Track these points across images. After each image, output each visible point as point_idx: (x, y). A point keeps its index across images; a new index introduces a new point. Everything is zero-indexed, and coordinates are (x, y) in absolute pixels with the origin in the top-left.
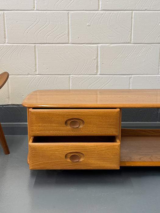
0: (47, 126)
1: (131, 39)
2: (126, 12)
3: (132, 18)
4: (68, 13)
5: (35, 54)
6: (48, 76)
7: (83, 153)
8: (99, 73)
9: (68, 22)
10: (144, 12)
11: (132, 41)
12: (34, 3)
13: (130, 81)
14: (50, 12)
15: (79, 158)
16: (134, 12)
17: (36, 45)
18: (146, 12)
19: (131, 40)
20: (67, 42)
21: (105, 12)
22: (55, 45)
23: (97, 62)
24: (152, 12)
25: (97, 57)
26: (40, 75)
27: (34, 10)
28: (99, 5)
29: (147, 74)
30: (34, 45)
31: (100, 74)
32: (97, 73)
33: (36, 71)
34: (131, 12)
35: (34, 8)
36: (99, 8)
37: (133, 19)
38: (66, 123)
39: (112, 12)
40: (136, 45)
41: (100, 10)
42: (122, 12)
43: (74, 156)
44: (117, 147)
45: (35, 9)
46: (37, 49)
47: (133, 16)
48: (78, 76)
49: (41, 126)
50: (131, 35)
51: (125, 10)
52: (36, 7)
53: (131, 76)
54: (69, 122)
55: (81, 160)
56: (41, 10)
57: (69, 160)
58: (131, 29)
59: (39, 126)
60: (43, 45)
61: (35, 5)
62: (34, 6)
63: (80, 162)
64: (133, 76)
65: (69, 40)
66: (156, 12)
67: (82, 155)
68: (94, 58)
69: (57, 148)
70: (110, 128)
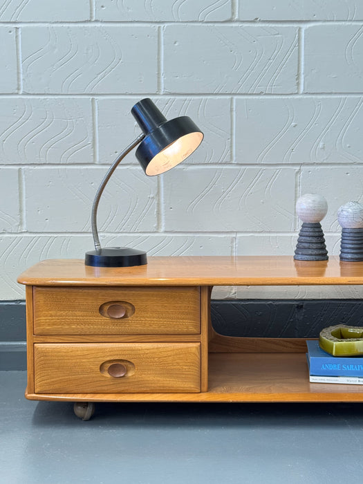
0: (66, 316)
1: (231, 155)
2: (218, 97)
3: (231, 110)
4: (92, 99)
5: (20, 188)
6: (50, 235)
7: (132, 361)
8: (162, 229)
9: (93, 119)
10: (257, 97)
11: (234, 158)
12: (18, 79)
13: (232, 247)
14: (52, 97)
15: (127, 371)
16: (235, 97)
17: (23, 167)
18: (261, 97)
19: (231, 158)
20: (92, 161)
21: (172, 97)
22: (64, 167)
23: (159, 204)
24: (275, 97)
25: (158, 193)
26: (31, 233)
27: (17, 94)
28: (159, 83)
29: (270, 232)
30: (17, 168)
31: (166, 232)
32: (158, 229)
33: (21, 224)
34: (229, 97)
35: (18, 89)
36: (159, 89)
37: (234, 113)
38: (101, 309)
39: (188, 98)
40: (243, 167)
41: (162, 93)
42: (209, 97)
43: (117, 366)
44: (194, 350)
45: (21, 92)
46: (24, 177)
47: (234, 107)
48: (115, 235)
49: (56, 316)
50: (231, 147)
51: (216, 94)
52: (22, 87)
53: (234, 235)
54: (106, 308)
55: (130, 374)
56: (34, 94)
57: (107, 375)
58: (231, 135)
59: (51, 316)
60: (37, 167)
61: (21, 83)
62: (19, 85)
63: (128, 378)
64: (239, 235)
65: (94, 156)
66: (284, 97)
67: (131, 366)
68: (152, 196)
69: (85, 353)
70: (183, 319)
